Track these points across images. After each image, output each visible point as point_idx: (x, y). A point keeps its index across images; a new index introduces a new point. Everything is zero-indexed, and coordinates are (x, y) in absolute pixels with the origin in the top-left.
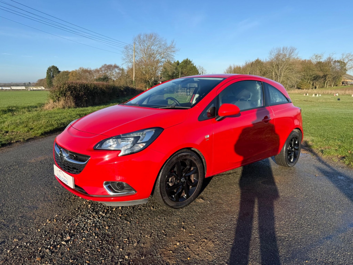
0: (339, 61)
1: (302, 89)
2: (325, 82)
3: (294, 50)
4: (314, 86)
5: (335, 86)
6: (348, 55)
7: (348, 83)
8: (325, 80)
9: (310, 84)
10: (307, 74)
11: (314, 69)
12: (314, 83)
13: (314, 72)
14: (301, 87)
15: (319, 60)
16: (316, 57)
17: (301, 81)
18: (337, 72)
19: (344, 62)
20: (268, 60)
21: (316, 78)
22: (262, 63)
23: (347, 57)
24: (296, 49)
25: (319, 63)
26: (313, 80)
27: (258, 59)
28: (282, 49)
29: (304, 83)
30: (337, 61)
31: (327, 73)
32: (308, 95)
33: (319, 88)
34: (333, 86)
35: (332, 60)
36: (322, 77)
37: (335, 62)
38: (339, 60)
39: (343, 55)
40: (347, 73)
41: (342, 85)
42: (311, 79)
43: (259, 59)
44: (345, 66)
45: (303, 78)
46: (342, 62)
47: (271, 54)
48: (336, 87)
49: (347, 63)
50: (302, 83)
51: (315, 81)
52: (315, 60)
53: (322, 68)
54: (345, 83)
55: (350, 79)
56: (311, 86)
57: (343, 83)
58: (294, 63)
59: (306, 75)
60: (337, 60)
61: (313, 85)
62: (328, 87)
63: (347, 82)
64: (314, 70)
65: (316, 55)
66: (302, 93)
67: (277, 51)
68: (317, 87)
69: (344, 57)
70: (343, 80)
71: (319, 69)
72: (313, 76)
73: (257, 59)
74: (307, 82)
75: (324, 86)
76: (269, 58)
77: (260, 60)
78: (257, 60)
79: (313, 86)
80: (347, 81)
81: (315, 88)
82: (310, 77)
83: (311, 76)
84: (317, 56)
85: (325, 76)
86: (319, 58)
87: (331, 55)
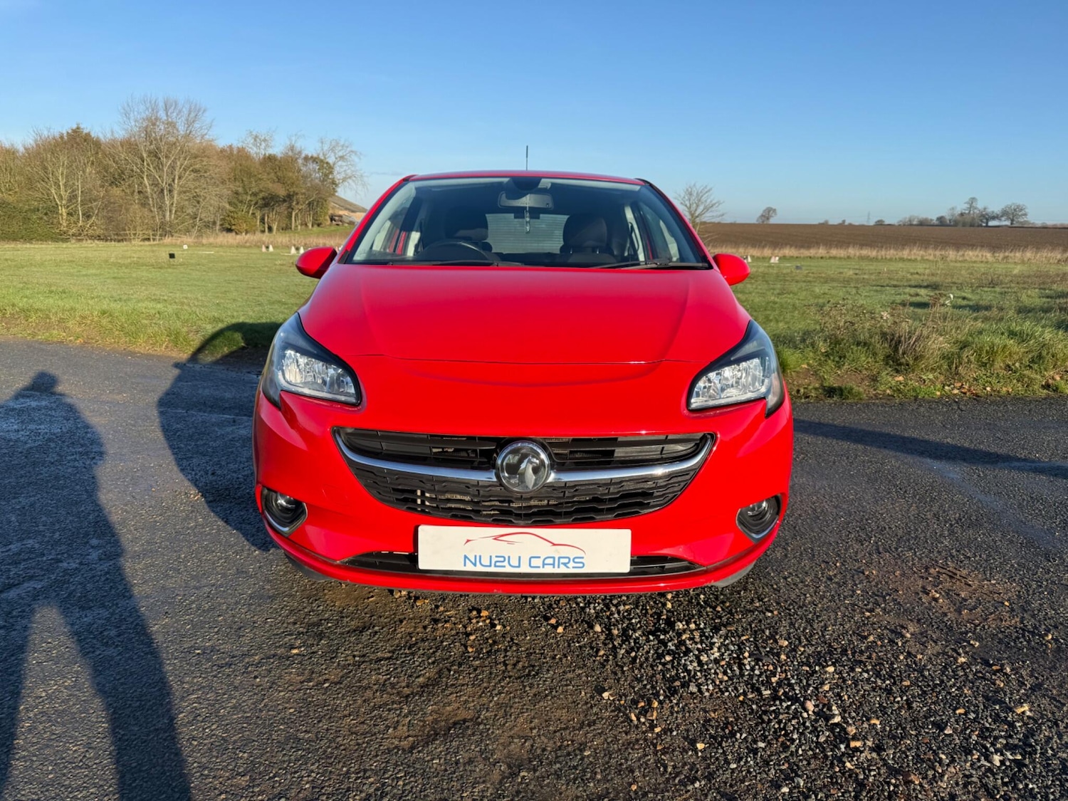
0: (316, 158)
1: (237, 233)
2: (291, 214)
3: (199, 111)
4: (266, 226)
5: (316, 226)
6: (333, 143)
7: (345, 219)
8: (290, 207)
9: (256, 217)
10: (244, 187)
11: (260, 176)
12: (264, 215)
13: (262, 185)
14: (233, 227)
15: (265, 149)
16: (255, 140)
17: (232, 209)
18: (316, 188)
19: (327, 163)
20: (120, 134)
21: (268, 202)
22: (97, 144)
23: (332, 150)
24: (204, 111)
25: (271, 159)
26: (261, 208)
27: (78, 128)
28: (161, 104)
29: (240, 213)
30: (312, 157)
31: (297, 190)
32: (271, 249)
33: (278, 229)
34: (312, 226)
35: (300, 153)
36: (284, 201)
37: (306, 158)
38: (315, 155)
39: (322, 143)
40: (337, 194)
41: (330, 225)
42: (256, 203)
43: (82, 126)
44: (331, 173)
45: (235, 200)
46: (322, 161)
47: (127, 115)
48: (320, 229)
49: (334, 164)
50: (236, 216)
51: (266, 210)
52: (255, 149)
53: (279, 174)
54: (337, 218)
55: (346, 209)
56: (258, 223)
57: (332, 219)
58: (205, 152)
59: (240, 190)
60: (310, 155)
61: (262, 220)
62: (299, 227)
63: (340, 216)
64: (260, 179)
65: (254, 133)
66: (248, 244)
67: (147, 109)
68: (275, 227)
69: (326, 148)
70: (330, 212)
71: (272, 175)
72: (261, 195)
73: (74, 127)
74: (248, 212)
75: (291, 224)
76: (124, 129)
77: (85, 131)
78: (74, 131)
79: (264, 223)
80: (341, 213)
81: (270, 229)
82: (253, 198)
83: (254, 194)
84: (256, 137)
85: (289, 197)
86: (263, 144)
87: (294, 139)
